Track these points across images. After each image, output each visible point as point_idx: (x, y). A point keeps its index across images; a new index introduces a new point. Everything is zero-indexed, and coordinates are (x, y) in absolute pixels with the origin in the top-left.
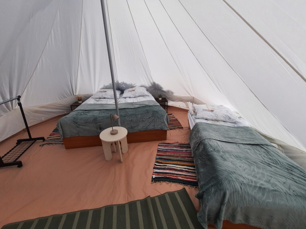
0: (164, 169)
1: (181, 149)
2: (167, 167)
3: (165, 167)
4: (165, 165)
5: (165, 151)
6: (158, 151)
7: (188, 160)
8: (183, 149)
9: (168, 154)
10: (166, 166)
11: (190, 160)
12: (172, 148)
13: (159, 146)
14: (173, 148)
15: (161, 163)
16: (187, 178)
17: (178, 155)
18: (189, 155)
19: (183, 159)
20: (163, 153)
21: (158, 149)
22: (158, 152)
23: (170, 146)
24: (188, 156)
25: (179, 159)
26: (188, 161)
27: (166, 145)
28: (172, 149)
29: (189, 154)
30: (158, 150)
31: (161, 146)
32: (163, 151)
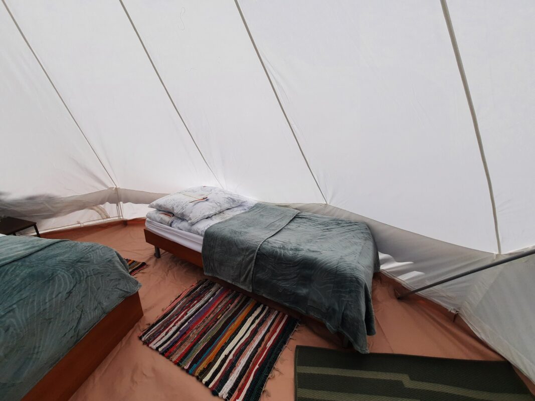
0: (232, 366)
1: (202, 302)
2: (231, 357)
3: (227, 361)
4: (222, 356)
5: (181, 337)
6: (166, 353)
7: (236, 305)
8: (206, 298)
9: (193, 335)
10: (227, 357)
11: (238, 303)
12: (183, 317)
13: (147, 343)
14: (186, 314)
15: (210, 365)
16: (274, 331)
17: (212, 316)
18: (226, 297)
19: (228, 314)
20: (181, 344)
21: (160, 350)
22: (168, 357)
23: (172, 316)
24: (228, 299)
25: (222, 320)
26: (237, 307)
27: (162, 325)
28: (185, 317)
29: (224, 296)
30: (163, 354)
31: (154, 337)
32: (175, 342)
